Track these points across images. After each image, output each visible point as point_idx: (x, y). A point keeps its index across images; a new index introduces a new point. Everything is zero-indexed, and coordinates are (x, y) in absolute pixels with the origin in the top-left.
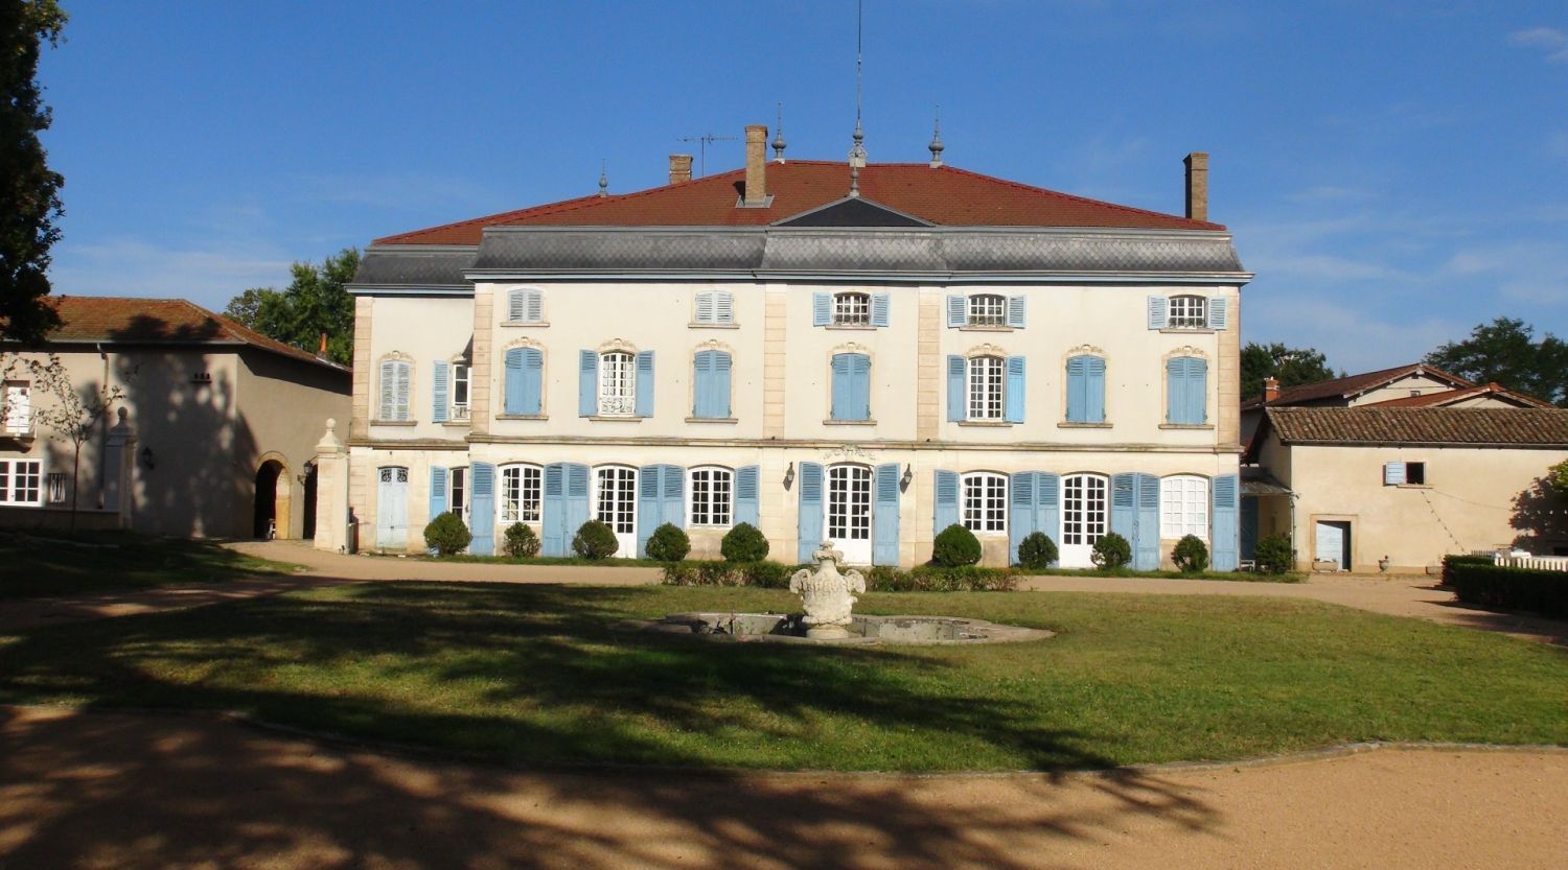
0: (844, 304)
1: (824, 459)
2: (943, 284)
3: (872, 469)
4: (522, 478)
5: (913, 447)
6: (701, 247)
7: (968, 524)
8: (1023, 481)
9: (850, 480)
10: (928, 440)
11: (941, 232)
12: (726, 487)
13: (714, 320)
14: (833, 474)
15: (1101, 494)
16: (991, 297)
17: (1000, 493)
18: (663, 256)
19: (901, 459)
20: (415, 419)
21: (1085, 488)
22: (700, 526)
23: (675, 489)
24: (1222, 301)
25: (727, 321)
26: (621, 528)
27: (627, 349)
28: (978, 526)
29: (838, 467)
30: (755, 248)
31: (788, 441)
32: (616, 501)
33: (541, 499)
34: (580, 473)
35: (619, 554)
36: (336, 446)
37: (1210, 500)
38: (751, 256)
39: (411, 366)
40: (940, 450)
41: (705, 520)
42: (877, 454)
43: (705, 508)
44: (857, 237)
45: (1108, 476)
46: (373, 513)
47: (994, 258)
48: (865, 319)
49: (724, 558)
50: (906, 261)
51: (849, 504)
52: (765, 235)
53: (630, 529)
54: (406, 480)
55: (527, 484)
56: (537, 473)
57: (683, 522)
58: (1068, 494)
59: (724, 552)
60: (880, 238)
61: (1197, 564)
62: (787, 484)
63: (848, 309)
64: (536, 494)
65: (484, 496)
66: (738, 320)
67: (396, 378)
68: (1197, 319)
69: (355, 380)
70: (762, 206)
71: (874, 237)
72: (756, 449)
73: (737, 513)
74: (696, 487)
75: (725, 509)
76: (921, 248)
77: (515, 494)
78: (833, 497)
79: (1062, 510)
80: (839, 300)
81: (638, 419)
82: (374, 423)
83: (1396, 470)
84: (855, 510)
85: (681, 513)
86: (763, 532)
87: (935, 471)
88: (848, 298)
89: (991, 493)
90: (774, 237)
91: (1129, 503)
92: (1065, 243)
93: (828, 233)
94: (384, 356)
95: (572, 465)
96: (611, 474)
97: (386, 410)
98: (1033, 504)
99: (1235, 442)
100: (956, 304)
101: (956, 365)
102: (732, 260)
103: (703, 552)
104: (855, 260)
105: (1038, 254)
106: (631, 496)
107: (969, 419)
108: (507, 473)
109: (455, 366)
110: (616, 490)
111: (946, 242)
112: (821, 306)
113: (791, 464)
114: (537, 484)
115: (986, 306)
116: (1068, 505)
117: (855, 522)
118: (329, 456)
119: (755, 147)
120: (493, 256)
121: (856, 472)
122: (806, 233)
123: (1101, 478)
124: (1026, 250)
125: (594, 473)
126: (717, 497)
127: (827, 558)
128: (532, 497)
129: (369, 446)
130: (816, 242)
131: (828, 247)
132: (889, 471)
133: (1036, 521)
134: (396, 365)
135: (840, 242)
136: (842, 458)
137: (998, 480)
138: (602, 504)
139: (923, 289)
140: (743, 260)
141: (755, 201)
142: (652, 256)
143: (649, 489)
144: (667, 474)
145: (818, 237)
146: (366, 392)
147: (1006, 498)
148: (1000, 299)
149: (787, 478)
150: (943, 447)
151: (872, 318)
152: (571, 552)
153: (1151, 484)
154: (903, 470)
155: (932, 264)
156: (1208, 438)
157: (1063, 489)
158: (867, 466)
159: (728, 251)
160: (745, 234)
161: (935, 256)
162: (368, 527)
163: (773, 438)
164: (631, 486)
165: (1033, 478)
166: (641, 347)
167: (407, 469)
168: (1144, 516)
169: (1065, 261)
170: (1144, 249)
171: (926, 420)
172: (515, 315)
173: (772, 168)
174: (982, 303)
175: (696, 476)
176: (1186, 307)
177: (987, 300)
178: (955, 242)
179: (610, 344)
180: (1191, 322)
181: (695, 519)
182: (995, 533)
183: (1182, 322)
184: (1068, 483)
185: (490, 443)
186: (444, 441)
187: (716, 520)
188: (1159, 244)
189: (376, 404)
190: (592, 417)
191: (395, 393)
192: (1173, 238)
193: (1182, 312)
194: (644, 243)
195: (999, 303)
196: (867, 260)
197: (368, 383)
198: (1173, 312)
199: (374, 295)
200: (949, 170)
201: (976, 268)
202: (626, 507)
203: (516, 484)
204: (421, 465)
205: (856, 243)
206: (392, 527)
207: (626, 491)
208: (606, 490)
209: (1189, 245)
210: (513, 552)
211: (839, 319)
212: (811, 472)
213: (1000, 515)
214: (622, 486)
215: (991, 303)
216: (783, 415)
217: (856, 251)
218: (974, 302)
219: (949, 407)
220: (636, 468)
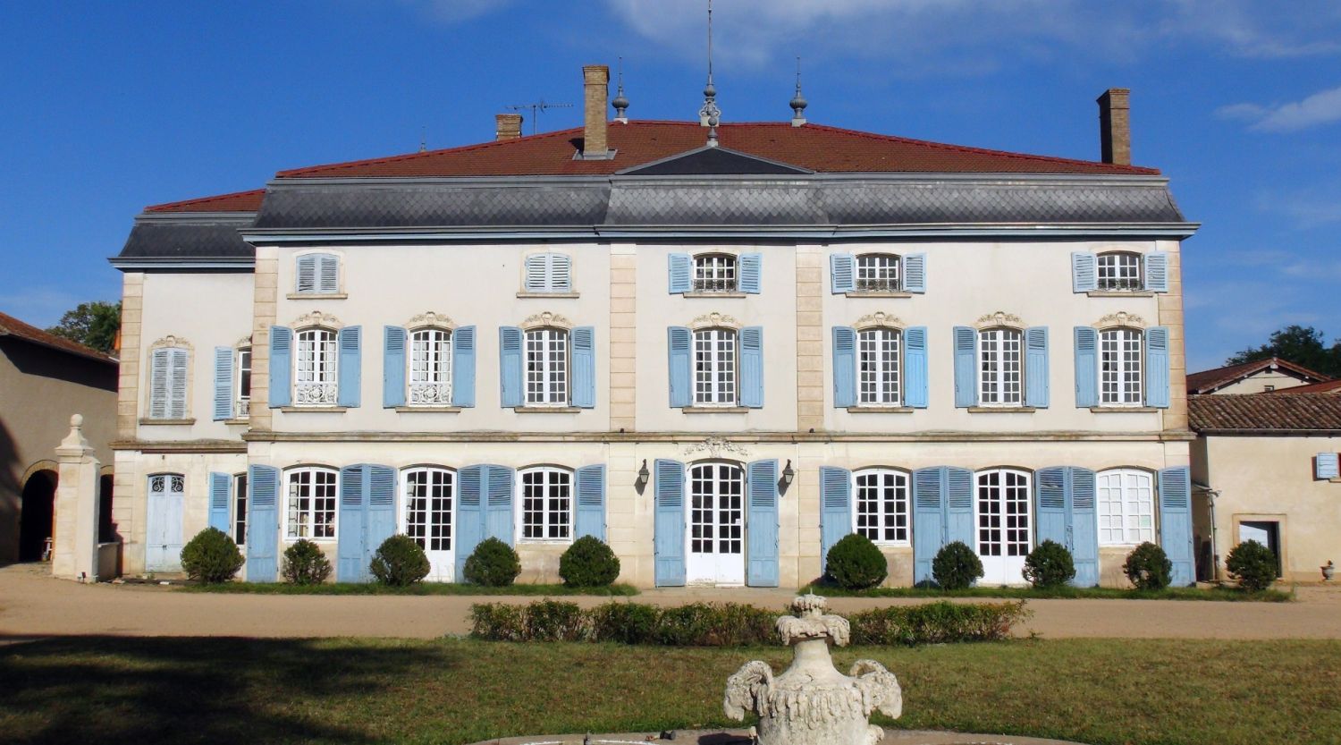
0: (705, 268)
1: (684, 455)
2: (825, 242)
3: (744, 467)
4: (313, 485)
5: (793, 439)
6: (532, 201)
7: (862, 532)
8: (928, 478)
9: (716, 480)
10: (812, 431)
11: (822, 180)
12: (565, 491)
13: (548, 287)
14: (696, 473)
15: (1022, 494)
16: (883, 256)
17: (901, 494)
18: (486, 212)
19: (779, 454)
20: (193, 416)
21: (1003, 487)
22: (533, 540)
23: (501, 495)
24: (1160, 258)
25: (564, 289)
26: (435, 545)
27: (443, 324)
28: (874, 534)
29: (702, 465)
30: (597, 202)
31: (641, 434)
32: (429, 511)
33: (337, 510)
34: (384, 477)
35: (430, 578)
36: (81, 447)
37: (1157, 498)
38: (592, 210)
39: (188, 353)
40: (827, 442)
41: (538, 532)
42: (749, 448)
43: (539, 518)
44: (720, 187)
45: (1030, 471)
46: (141, 530)
47: (886, 209)
48: (732, 285)
49: (563, 581)
50: (779, 214)
51: (716, 510)
52: (609, 186)
53: (446, 546)
54: (181, 490)
55: (319, 491)
56: (332, 478)
57: (512, 537)
58: (983, 493)
59: (562, 573)
60: (747, 188)
61: (1160, 580)
62: (640, 486)
63: (710, 274)
64: (331, 504)
65: (266, 507)
66: (578, 286)
67: (170, 369)
68: (1131, 281)
69: (122, 371)
70: (604, 158)
71: (740, 187)
72: (602, 444)
73: (580, 524)
74: (528, 492)
75: (564, 518)
76: (797, 199)
77: (305, 504)
78: (696, 503)
79: (977, 514)
80: (700, 263)
81: (456, 409)
82: (144, 422)
83: (1328, 462)
84: (724, 517)
85: (510, 526)
86: (612, 548)
87: (821, 468)
88: (710, 260)
89: (889, 494)
90: (620, 187)
91: (1059, 503)
92: (969, 191)
93: (686, 183)
94: (157, 343)
95: (375, 468)
96: (423, 477)
97: (159, 407)
98: (942, 504)
99: (1183, 427)
100: (841, 265)
101: (843, 338)
102: (569, 215)
103: (537, 572)
104: (719, 214)
105: (937, 205)
106: (447, 504)
107: (860, 404)
108: (294, 478)
109: (241, 353)
110: (429, 498)
111: (827, 192)
112: (677, 267)
113: (645, 461)
114: (331, 491)
115: (877, 267)
116: (983, 507)
117: (724, 532)
118: (72, 460)
119: (596, 90)
120: (279, 214)
121: (724, 473)
122: (658, 183)
123: (1023, 474)
124: (923, 199)
125: (402, 477)
126: (553, 505)
127: (810, 638)
128: (326, 507)
129: (137, 450)
130: (671, 193)
131: (686, 198)
132: (765, 468)
133: (946, 527)
134: (171, 352)
135: (700, 193)
136: (706, 454)
137: (898, 477)
138: (413, 514)
139: (802, 249)
140: (582, 215)
141: (595, 153)
142: (472, 212)
143: (470, 497)
144: (491, 476)
145: (673, 187)
146: (135, 386)
147: (907, 501)
148: (894, 258)
149: (639, 479)
150: (830, 438)
151: (740, 283)
152: (370, 578)
153: (1085, 480)
154: (782, 467)
155: (811, 217)
156: (1151, 423)
157: (976, 487)
158: (737, 463)
159: (564, 206)
160: (585, 185)
161: (814, 207)
162: (135, 547)
163: (622, 431)
164: (448, 491)
165: (941, 474)
166: (459, 321)
167: (183, 476)
168: (1078, 518)
169: (971, 212)
170: (1064, 198)
171: (807, 405)
172: (305, 284)
173: (614, 128)
174: (872, 264)
175: (527, 478)
176: (1117, 266)
177: (877, 260)
178: (837, 191)
179: (421, 318)
180: (1124, 284)
181: (527, 532)
182: (896, 543)
183: (1112, 284)
184: (983, 480)
185: (273, 441)
186: (227, 442)
187: (553, 532)
188: (1082, 191)
189: (146, 400)
190: (401, 409)
191: (169, 387)
192: (1098, 184)
193: (1112, 272)
194: (463, 198)
195: (892, 264)
196: (733, 214)
197: (138, 374)
198: (1102, 272)
199: (146, 271)
200: (814, 128)
201: (864, 220)
202: (442, 518)
203: (305, 491)
204: (199, 470)
205: (718, 194)
206: (164, 547)
207: (442, 498)
208: (417, 498)
209: (1117, 192)
210: (295, 577)
211: (699, 285)
212: (670, 471)
213: (901, 521)
214: (436, 492)
215: (883, 264)
216: (634, 403)
217: (719, 204)
218: (862, 263)
219: (836, 389)
220: (454, 470)
